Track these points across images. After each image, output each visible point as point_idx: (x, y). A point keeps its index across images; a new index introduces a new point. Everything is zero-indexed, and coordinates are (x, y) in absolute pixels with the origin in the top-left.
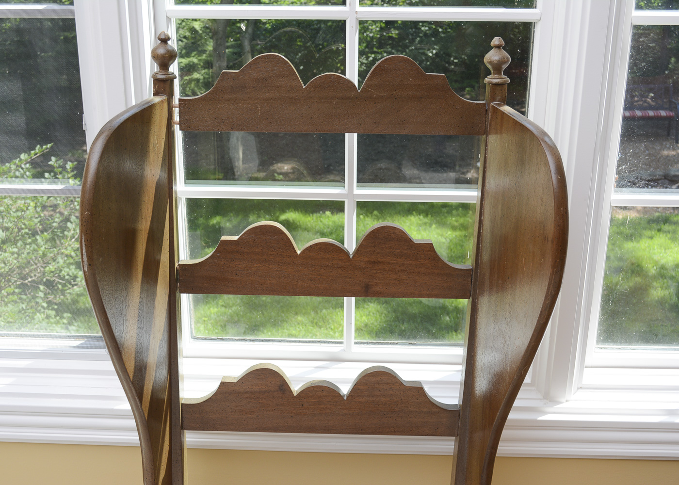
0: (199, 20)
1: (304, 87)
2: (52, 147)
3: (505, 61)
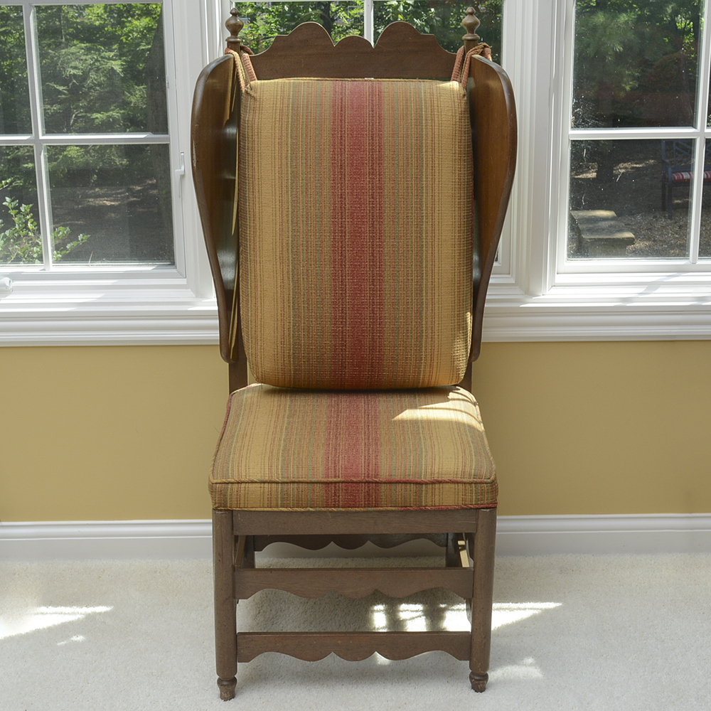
1: (334, 46)
3: (476, 24)
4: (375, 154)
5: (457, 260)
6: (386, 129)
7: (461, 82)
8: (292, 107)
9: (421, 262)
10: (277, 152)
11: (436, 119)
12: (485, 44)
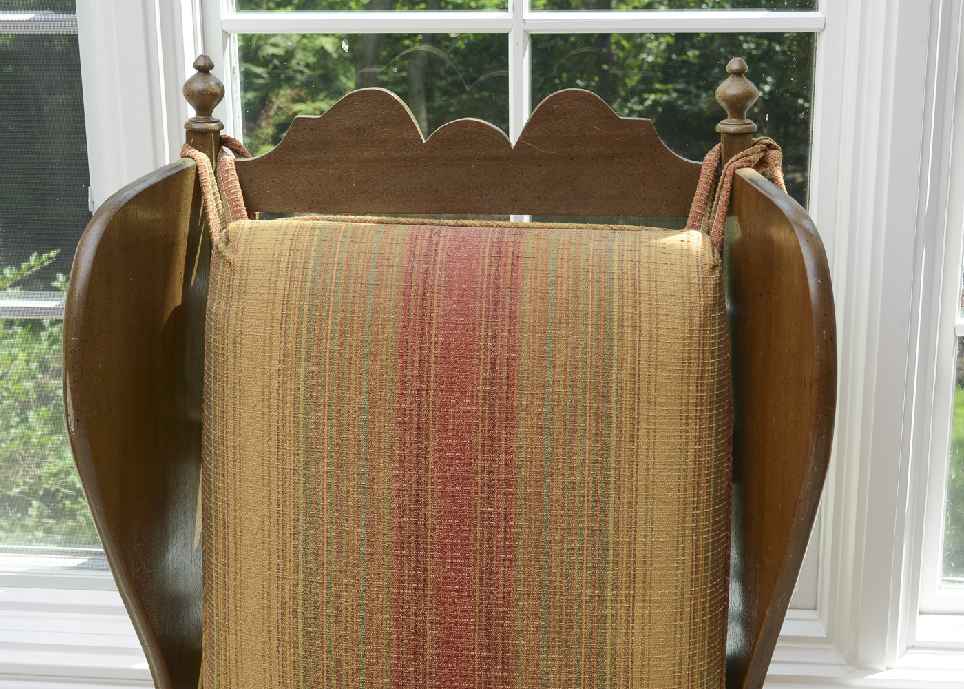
0: (333, 34)
1: (424, 141)
2: (58, 256)
3: (748, 96)
4: (497, 403)
5: (685, 647)
6: (525, 347)
7: (708, 233)
8: (312, 289)
9: (601, 654)
10: (274, 390)
11: (644, 324)
12: (769, 140)
